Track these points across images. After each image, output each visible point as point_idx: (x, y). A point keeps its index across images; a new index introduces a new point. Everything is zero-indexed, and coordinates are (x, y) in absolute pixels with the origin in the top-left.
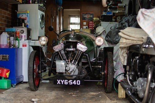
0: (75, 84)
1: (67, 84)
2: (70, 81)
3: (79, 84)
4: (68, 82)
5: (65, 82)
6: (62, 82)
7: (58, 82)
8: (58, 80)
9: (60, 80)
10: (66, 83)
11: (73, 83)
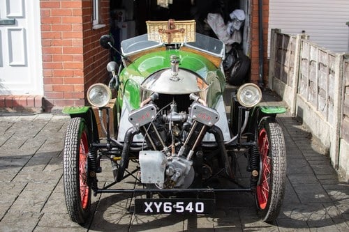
0: (191, 211)
1: (170, 211)
2: (178, 203)
3: (202, 211)
4: (172, 206)
5: (165, 207)
6: (158, 207)
7: (146, 207)
8: (146, 203)
9: (151, 203)
10: (168, 209)
11: (187, 209)
